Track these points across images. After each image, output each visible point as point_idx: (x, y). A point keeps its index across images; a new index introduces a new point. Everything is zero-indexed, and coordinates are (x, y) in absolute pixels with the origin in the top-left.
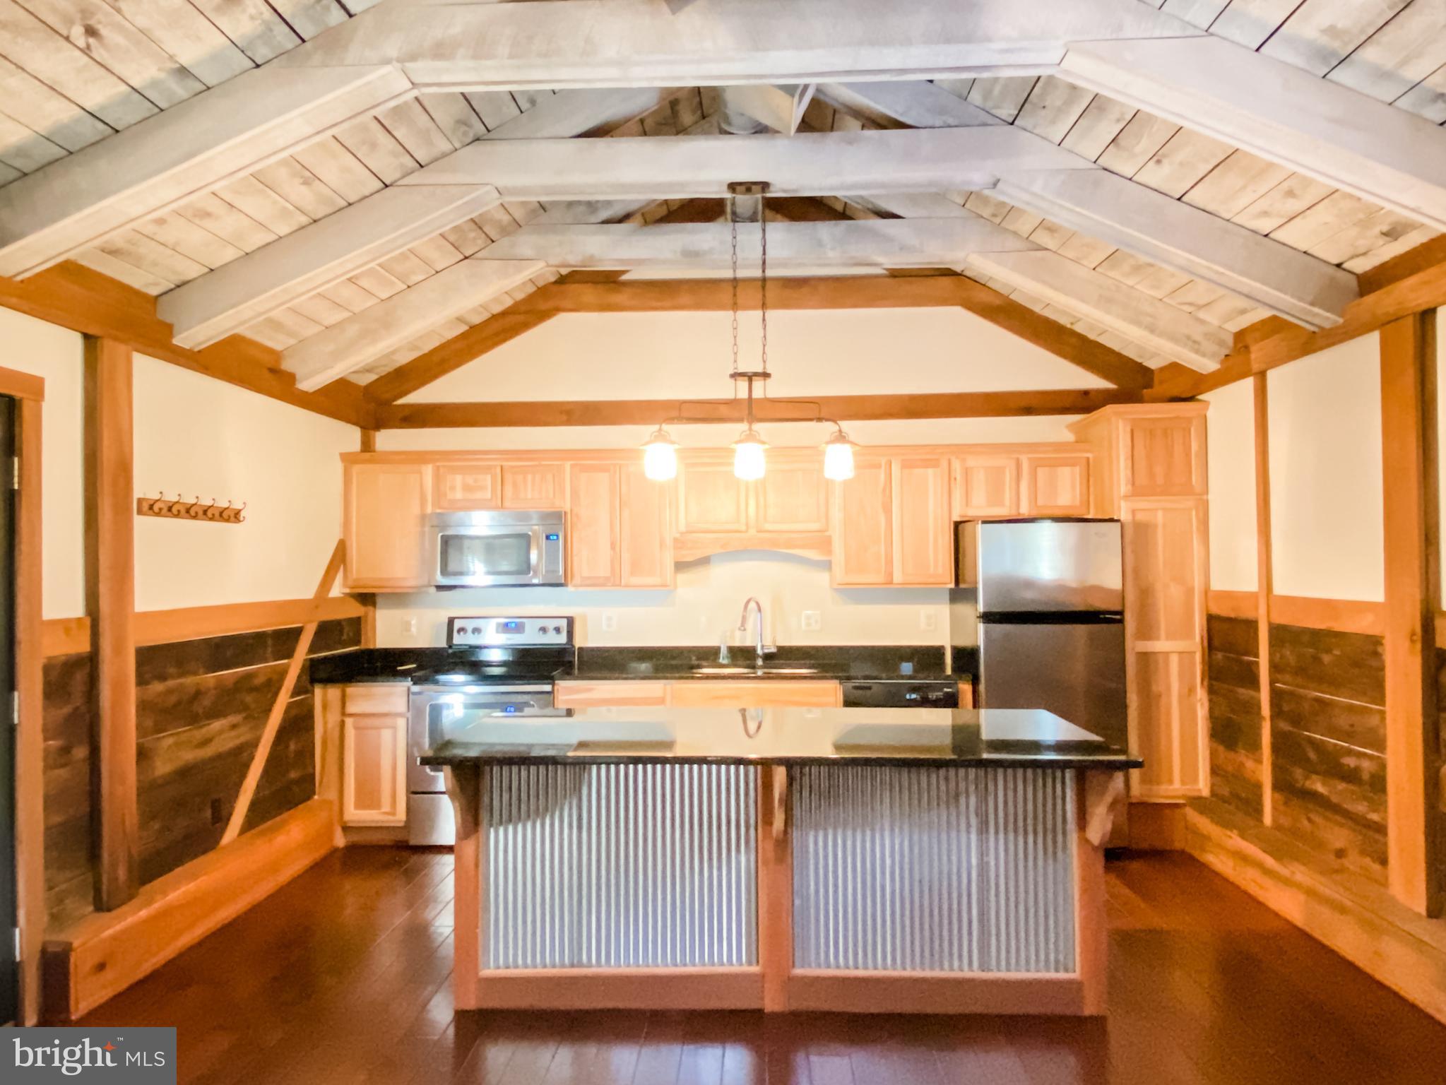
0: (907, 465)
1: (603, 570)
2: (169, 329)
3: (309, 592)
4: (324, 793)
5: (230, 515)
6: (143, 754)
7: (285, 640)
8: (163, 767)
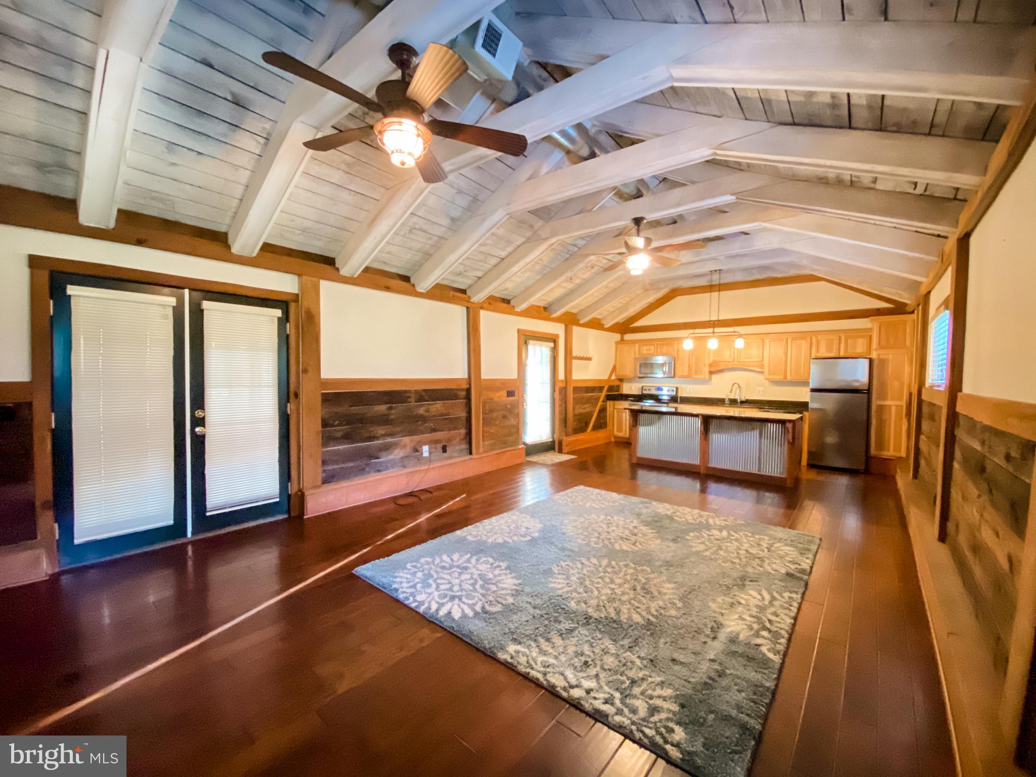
0: (794, 339)
1: (686, 374)
2: (578, 320)
3: (606, 377)
4: (609, 427)
5: (589, 359)
6: (574, 409)
7: (601, 389)
8: (577, 412)
